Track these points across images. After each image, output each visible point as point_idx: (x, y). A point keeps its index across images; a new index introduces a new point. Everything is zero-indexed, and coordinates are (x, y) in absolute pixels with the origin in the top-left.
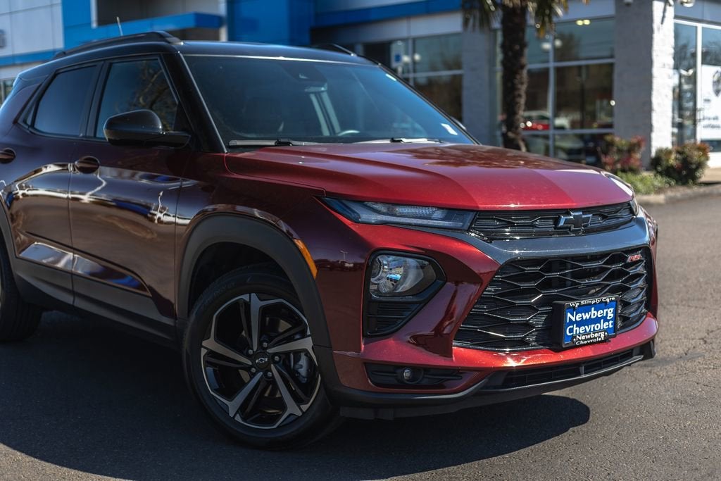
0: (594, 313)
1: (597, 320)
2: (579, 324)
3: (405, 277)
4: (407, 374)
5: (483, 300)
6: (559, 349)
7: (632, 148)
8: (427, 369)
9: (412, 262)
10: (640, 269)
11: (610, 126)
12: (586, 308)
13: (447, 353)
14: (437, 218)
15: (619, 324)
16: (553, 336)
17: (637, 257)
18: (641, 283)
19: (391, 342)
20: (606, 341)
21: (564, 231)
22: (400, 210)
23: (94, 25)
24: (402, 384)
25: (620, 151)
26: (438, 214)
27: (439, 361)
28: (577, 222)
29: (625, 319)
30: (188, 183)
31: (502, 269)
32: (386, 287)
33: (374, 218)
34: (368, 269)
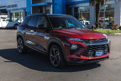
0: (100, 52)
1: (100, 53)
2: (98, 54)
3: (75, 47)
4: (75, 59)
5: (85, 50)
6: (95, 57)
7: (116, 25)
8: (78, 59)
9: (76, 45)
10: (107, 47)
11: (113, 21)
12: (99, 52)
13: (80, 57)
14: (79, 40)
15: (104, 54)
16: (94, 55)
17: (106, 45)
18: (107, 49)
19: (73, 55)
20: (101, 56)
21: (96, 42)
22: (75, 39)
23: (31, 4)
24: (74, 60)
25: (114, 26)
26: (80, 39)
27: (79, 58)
28: (98, 41)
29: (104, 53)
30: (48, 34)
31: (87, 47)
32: (73, 48)
33: (71, 40)
34: (71, 46)
